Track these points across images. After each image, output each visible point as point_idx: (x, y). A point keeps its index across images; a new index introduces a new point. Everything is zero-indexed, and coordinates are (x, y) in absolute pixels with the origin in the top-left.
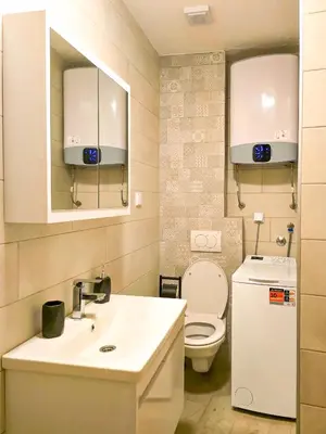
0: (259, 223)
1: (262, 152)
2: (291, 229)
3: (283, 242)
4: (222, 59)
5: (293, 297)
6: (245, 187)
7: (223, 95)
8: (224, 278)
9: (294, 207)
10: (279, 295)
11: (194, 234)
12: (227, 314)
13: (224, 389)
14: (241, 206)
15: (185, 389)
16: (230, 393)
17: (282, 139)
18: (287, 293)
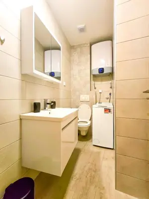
0: (100, 93)
1: (101, 70)
2: (110, 94)
3: (108, 98)
4: (89, 45)
5: (112, 111)
6: (96, 83)
7: (89, 55)
8: (90, 109)
9: (111, 88)
10: (107, 110)
11: (81, 96)
12: (91, 119)
13: (90, 140)
14: (95, 88)
15: (79, 140)
16: (92, 141)
17: (107, 66)
18: (110, 110)
